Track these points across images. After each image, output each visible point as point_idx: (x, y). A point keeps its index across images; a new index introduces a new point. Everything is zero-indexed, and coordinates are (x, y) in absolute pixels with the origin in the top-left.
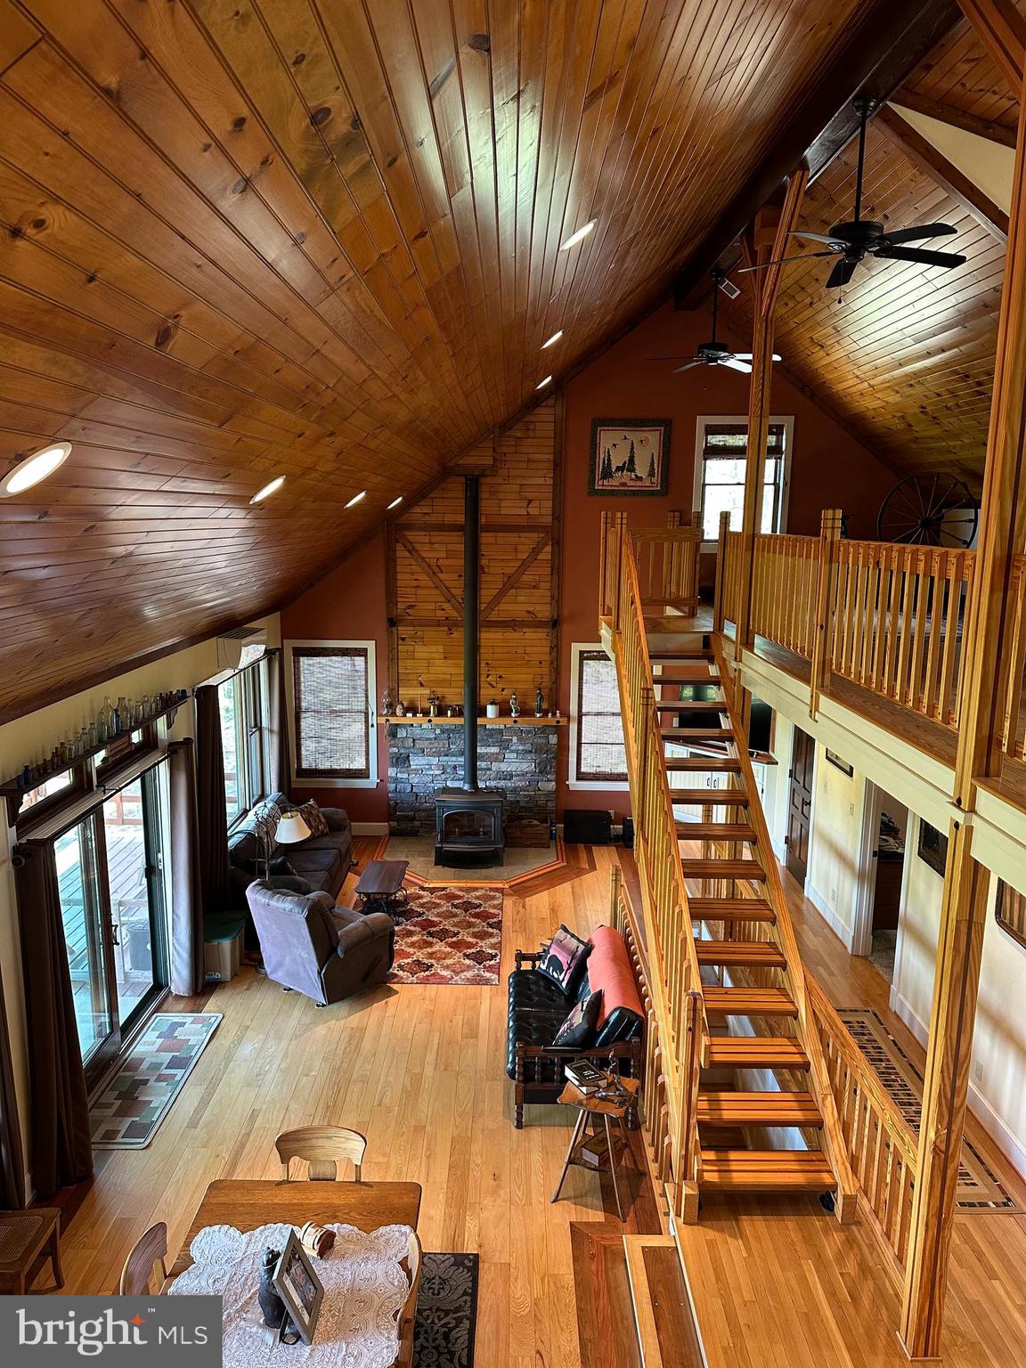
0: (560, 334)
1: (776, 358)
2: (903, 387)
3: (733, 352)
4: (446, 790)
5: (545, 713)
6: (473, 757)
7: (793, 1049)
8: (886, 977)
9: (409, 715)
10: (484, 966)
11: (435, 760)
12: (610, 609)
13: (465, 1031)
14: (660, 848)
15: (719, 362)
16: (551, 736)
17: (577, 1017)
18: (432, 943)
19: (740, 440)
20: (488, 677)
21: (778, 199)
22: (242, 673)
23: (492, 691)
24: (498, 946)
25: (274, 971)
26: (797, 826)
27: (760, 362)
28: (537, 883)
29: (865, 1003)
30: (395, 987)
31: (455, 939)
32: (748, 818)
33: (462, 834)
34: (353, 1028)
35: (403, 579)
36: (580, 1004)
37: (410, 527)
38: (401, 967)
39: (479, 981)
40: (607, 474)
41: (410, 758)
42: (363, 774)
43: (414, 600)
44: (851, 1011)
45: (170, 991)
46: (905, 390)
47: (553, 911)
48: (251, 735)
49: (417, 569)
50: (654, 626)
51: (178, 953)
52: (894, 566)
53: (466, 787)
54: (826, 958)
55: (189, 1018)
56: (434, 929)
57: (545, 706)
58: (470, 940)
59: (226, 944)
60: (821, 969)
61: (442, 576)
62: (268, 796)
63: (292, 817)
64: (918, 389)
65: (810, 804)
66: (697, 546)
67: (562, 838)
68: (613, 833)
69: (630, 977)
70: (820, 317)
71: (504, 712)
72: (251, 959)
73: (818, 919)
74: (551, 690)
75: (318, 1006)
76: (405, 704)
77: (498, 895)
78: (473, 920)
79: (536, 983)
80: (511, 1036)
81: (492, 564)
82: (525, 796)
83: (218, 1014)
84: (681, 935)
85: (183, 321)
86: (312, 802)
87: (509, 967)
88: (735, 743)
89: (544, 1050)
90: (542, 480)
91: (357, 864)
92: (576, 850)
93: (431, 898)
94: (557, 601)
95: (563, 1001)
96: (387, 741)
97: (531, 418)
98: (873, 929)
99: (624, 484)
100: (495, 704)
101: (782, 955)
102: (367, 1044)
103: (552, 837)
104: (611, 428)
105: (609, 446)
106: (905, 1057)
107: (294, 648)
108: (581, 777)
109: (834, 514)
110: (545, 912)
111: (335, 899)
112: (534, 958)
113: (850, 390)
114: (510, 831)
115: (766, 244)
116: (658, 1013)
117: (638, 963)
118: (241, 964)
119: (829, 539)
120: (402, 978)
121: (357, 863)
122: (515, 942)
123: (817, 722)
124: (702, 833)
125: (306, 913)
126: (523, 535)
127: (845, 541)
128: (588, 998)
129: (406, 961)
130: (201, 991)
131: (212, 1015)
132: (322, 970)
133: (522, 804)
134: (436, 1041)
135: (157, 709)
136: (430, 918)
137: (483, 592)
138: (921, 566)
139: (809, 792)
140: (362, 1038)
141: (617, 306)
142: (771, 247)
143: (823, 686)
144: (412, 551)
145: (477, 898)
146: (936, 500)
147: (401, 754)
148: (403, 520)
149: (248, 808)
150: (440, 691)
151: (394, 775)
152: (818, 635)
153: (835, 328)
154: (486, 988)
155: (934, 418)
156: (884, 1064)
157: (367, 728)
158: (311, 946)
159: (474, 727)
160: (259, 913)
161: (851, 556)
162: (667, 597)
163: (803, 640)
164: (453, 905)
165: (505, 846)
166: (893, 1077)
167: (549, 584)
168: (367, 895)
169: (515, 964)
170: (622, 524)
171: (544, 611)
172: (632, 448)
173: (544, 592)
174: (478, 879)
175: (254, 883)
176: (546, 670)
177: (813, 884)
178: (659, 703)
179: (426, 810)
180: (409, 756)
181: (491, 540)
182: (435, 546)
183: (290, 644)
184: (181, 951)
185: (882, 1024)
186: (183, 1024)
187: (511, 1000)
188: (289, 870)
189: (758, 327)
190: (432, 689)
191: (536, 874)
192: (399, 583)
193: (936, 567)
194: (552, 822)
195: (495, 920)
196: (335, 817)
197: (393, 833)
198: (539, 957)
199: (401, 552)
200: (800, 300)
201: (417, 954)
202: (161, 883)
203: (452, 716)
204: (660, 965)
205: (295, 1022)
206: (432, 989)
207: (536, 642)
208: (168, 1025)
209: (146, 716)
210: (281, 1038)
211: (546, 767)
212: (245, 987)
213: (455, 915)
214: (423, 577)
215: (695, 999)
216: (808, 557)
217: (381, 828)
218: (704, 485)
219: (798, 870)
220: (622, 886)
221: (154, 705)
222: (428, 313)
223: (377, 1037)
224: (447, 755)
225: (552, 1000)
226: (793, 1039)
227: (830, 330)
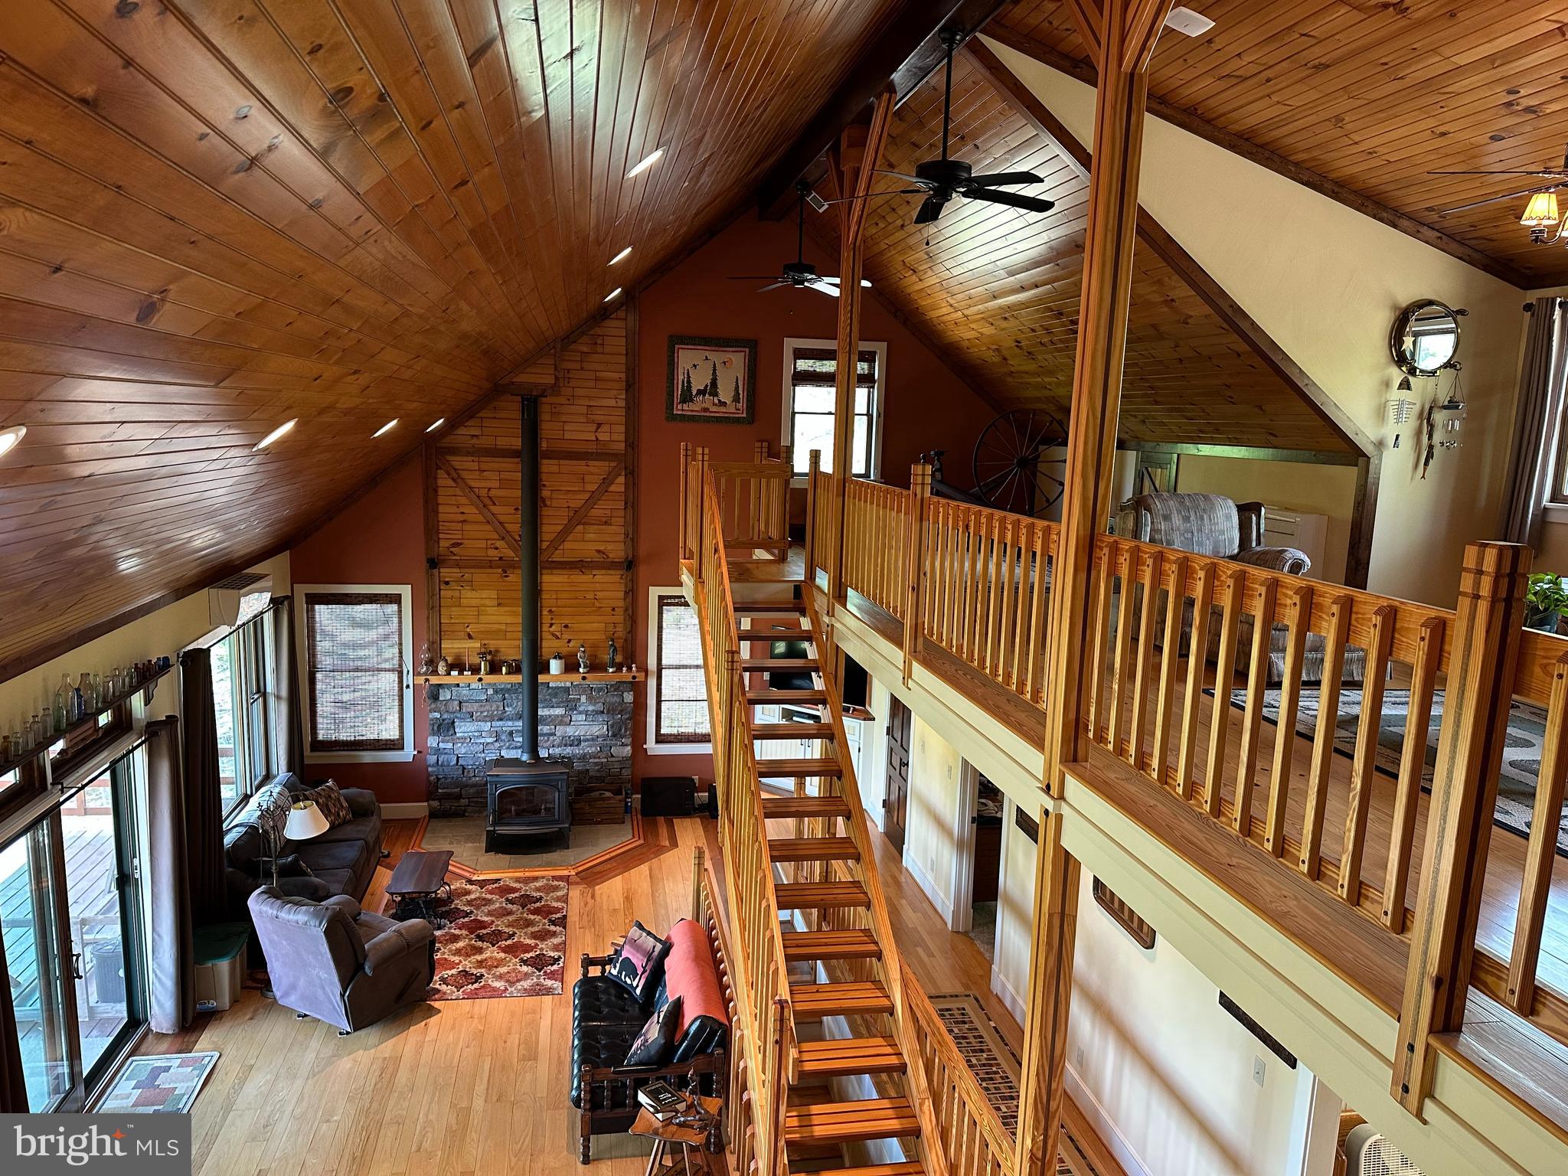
0: (629, 249)
1: (865, 284)
2: (997, 320)
3: (820, 275)
4: (501, 762)
5: (619, 669)
6: (534, 721)
7: (889, 1050)
8: (987, 955)
9: (454, 673)
10: (545, 972)
11: (487, 726)
12: (692, 553)
13: (522, 1052)
14: (746, 832)
15: (806, 284)
16: (625, 694)
17: (653, 1031)
18: (482, 948)
19: (829, 366)
20: (551, 627)
21: (865, 119)
22: (241, 630)
23: (556, 643)
24: (562, 947)
25: (286, 994)
26: (895, 788)
27: (849, 287)
28: (609, 866)
29: (966, 987)
30: (437, 1004)
31: (509, 942)
32: (842, 790)
33: (518, 814)
34: (385, 1059)
35: (447, 511)
36: (656, 1015)
37: (454, 451)
38: (444, 981)
39: (539, 991)
40: (687, 397)
41: (456, 724)
42: (397, 745)
43: (460, 537)
44: (951, 996)
45: (149, 1030)
46: (999, 323)
47: (628, 899)
48: (252, 704)
49: (463, 500)
50: (741, 573)
51: (159, 980)
52: (983, 533)
53: (525, 758)
54: (925, 936)
55: (175, 1060)
56: (484, 931)
57: (619, 659)
58: (528, 941)
59: (224, 966)
60: (919, 949)
61: (493, 508)
62: (275, 777)
63: (305, 807)
64: (1012, 323)
65: (907, 764)
66: (787, 482)
67: (639, 811)
68: (697, 802)
69: (713, 979)
70: (912, 241)
71: (571, 667)
72: (255, 980)
73: (916, 890)
74: (625, 640)
75: (340, 1034)
76: (450, 660)
77: (562, 884)
78: (532, 917)
79: (606, 991)
80: (576, 1056)
81: (554, 496)
82: (596, 764)
83: (213, 1053)
84: (768, 934)
85: (171, 295)
86: (330, 783)
87: (574, 975)
88: (828, 706)
89: (614, 1072)
90: (614, 401)
91: (388, 856)
92: (655, 824)
93: (481, 893)
94: (632, 539)
95: (637, 1010)
96: (429, 705)
97: (598, 331)
98: (974, 900)
99: (706, 410)
100: (560, 658)
101: (876, 943)
102: (402, 1076)
103: (627, 810)
104: (690, 347)
105: (688, 366)
106: (1006, 1045)
107: (306, 595)
108: (661, 739)
109: (924, 470)
110: (618, 901)
111: (360, 903)
112: (603, 962)
113: (944, 318)
114: (577, 806)
115: (852, 165)
116: (743, 1018)
117: (722, 961)
118: (243, 988)
119: (919, 496)
120: (445, 993)
121: (389, 853)
122: (583, 943)
123: (910, 689)
124: (794, 809)
125: (324, 925)
126: (591, 463)
127: (935, 499)
128: (665, 1008)
129: (450, 972)
130: (191, 1025)
131: (206, 1054)
132: (345, 992)
133: (591, 774)
134: (487, 1067)
135: (131, 682)
136: (479, 918)
137: (545, 528)
138: (1009, 535)
139: (907, 751)
140: (396, 1070)
141: (694, 218)
142: (859, 168)
143: (915, 652)
144: (457, 478)
145: (538, 889)
146: (1032, 439)
147: (443, 720)
148: (447, 441)
149: (249, 792)
150: (493, 644)
151: (435, 745)
152: (910, 597)
153: (927, 254)
154: (548, 999)
155: (1029, 353)
156: (985, 1055)
157: (401, 689)
158: (332, 963)
159: (534, 687)
160: (266, 928)
161: (941, 515)
162: (756, 538)
163: (895, 600)
164: (507, 900)
165: (571, 824)
166: (994, 1069)
167: (622, 520)
168: (403, 895)
169: (581, 971)
170: (703, 461)
171: (617, 551)
172: (715, 370)
173: (616, 530)
174: (539, 866)
175: (258, 891)
176: (619, 617)
177: (912, 854)
178: (746, 661)
179: (474, 785)
180: (453, 722)
181: (555, 469)
182: (485, 473)
183: (302, 590)
184: (163, 978)
185: (983, 1010)
186: (167, 1069)
187: (577, 1013)
188: (301, 868)
189: (846, 254)
190: (484, 642)
191: (607, 857)
192: (441, 517)
193: (1023, 539)
194: (627, 794)
195: (559, 915)
196: (360, 800)
197: (434, 815)
198: (610, 961)
199: (443, 480)
200: (890, 221)
201: (464, 962)
202: (137, 895)
203: (509, 673)
204: (746, 965)
205: (313, 1056)
206: (482, 1005)
207: (609, 586)
208: (147, 1073)
209: (117, 694)
210: (295, 1077)
211: (621, 730)
212: (248, 1017)
213: (510, 913)
214: (470, 509)
215: (782, 1008)
216: (899, 511)
217: (418, 809)
218: (794, 413)
219: (896, 836)
220: (706, 870)
221: (127, 680)
222: (474, 251)
223: (414, 1069)
224: (501, 720)
225: (623, 1010)
226: (889, 1038)
227: (922, 255)
